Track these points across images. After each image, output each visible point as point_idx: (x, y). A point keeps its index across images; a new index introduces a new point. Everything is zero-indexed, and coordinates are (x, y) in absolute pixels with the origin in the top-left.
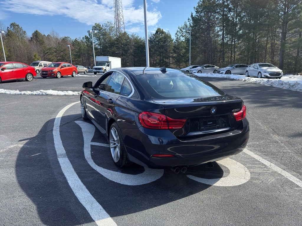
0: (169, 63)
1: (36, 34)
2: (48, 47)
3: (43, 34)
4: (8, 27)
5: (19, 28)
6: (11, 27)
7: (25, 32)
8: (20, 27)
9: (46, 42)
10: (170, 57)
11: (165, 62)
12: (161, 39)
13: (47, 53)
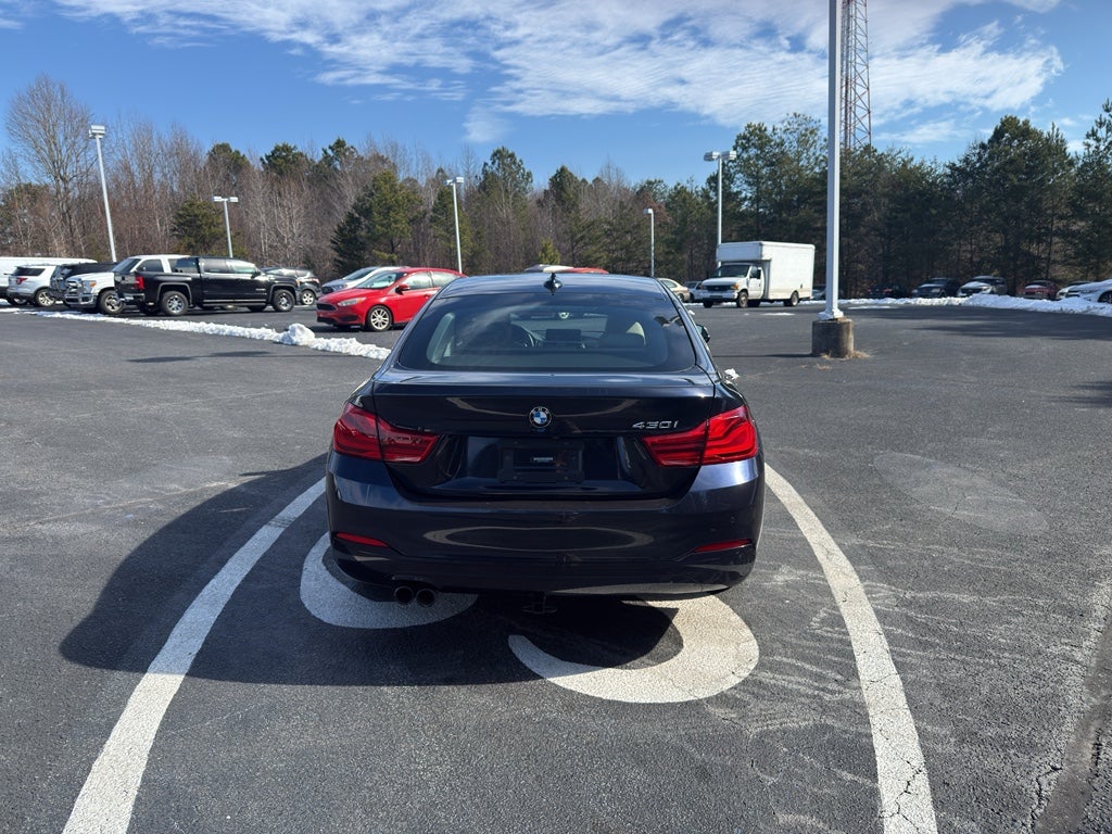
0: (1048, 259)
1: (561, 180)
2: (586, 218)
3: (580, 179)
4: (486, 164)
5: (515, 163)
6: (493, 163)
7: (529, 175)
8: (518, 161)
9: (585, 203)
10: (1050, 233)
11: (1028, 254)
12: (1012, 161)
13: (582, 238)
